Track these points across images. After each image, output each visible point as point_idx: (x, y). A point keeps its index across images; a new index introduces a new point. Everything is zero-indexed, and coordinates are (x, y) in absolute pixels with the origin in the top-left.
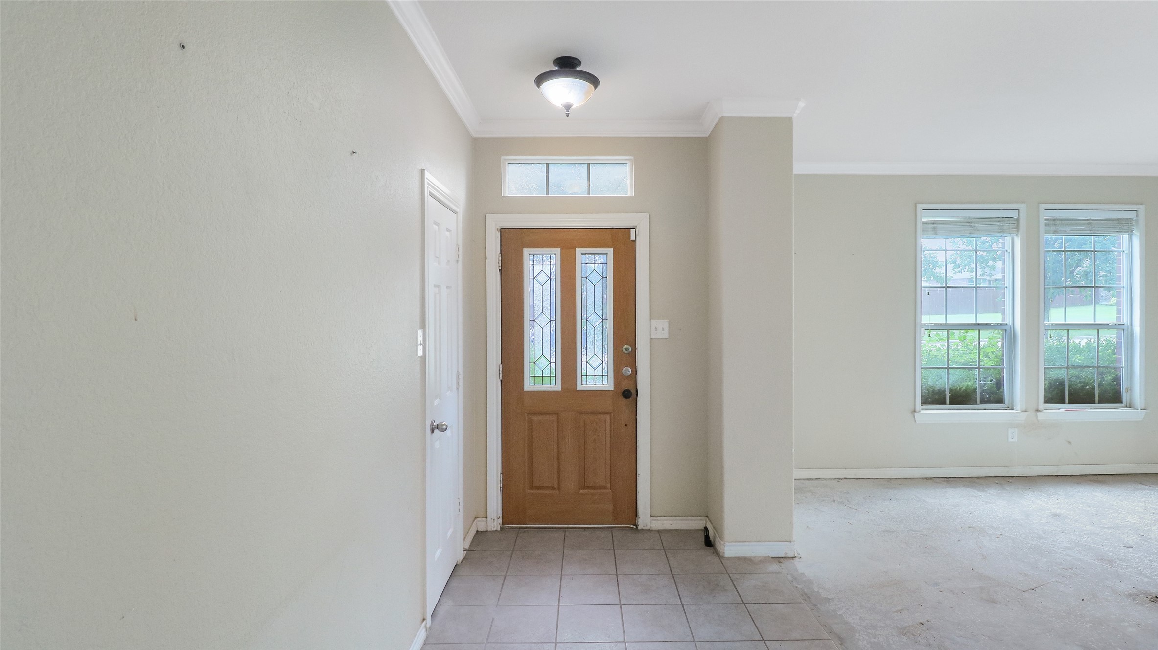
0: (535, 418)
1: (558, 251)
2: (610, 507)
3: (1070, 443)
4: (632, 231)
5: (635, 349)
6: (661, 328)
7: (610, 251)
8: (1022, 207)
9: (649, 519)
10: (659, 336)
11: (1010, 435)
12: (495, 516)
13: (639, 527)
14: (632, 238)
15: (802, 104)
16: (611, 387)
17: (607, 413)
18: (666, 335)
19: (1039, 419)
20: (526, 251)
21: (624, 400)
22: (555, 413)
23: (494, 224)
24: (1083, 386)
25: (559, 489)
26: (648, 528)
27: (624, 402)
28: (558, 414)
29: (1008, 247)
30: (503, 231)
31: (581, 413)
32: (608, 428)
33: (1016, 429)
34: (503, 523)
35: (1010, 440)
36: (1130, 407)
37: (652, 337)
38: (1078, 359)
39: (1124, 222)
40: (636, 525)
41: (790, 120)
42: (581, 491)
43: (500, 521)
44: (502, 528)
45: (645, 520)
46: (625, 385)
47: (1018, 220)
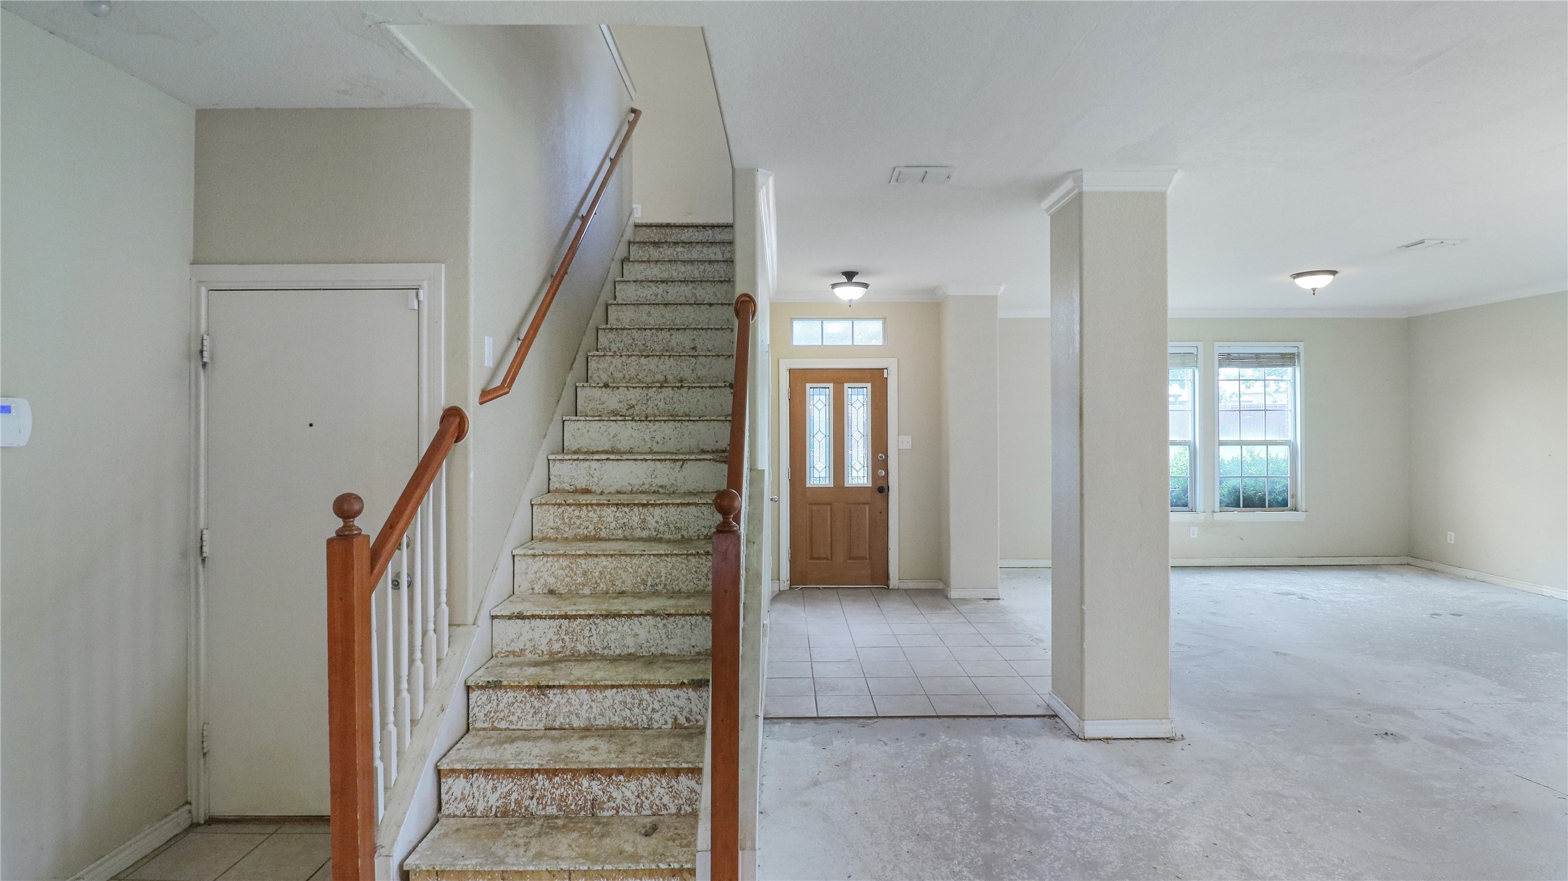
0: (814, 507)
1: (831, 385)
2: (869, 572)
3: (1242, 539)
4: (885, 371)
5: (887, 457)
6: (906, 442)
7: (869, 385)
8: (1200, 344)
9: (897, 581)
10: (905, 447)
11: (1191, 532)
12: (785, 579)
13: (890, 588)
14: (885, 376)
15: (1002, 288)
16: (870, 485)
17: (867, 504)
18: (909, 446)
19: (1215, 519)
20: (808, 385)
21: (880, 494)
22: (827, 504)
23: (785, 365)
24: (1255, 493)
25: (831, 559)
26: (896, 587)
27: (879, 495)
28: (831, 504)
29: (1190, 377)
30: (791, 371)
31: (848, 504)
32: (867, 515)
33: (1196, 528)
34: (791, 585)
35: (1192, 536)
36: (1295, 510)
37: (900, 448)
38: (1253, 471)
39: (1286, 356)
40: (888, 586)
41: (995, 298)
42: (849, 561)
43: (789, 582)
44: (790, 588)
45: (894, 582)
46: (880, 483)
47: (1197, 355)
